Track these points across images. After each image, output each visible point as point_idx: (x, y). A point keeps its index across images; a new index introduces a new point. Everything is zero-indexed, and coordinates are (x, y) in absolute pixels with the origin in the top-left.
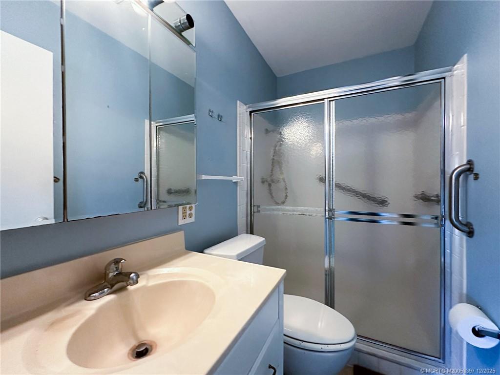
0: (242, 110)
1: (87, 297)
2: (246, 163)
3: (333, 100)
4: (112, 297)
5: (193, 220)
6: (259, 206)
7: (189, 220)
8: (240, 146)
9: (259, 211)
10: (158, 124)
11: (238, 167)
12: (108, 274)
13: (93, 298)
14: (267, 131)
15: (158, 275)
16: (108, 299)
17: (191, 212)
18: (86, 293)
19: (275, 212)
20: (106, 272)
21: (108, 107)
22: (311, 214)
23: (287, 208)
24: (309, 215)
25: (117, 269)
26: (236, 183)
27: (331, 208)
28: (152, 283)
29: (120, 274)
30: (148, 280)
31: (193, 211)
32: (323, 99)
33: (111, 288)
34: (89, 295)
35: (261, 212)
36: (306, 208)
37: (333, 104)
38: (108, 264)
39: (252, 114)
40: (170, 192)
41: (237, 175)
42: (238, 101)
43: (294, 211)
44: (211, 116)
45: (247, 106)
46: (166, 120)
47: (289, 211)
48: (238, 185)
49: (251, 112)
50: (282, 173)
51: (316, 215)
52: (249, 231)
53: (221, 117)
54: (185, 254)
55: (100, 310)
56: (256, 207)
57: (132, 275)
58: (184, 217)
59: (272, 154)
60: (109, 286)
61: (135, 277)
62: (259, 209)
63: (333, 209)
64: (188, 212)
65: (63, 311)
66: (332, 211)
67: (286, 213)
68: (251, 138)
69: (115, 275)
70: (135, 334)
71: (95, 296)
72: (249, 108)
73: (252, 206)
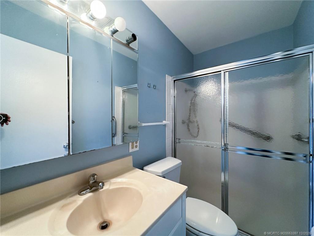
0: (169, 80)
1: (80, 193)
2: (172, 112)
3: (227, 72)
4: (91, 194)
5: (138, 149)
6: (179, 139)
7: (135, 149)
8: (168, 103)
9: (180, 142)
10: (124, 89)
11: (166, 115)
12: (90, 182)
13: (82, 194)
14: (186, 91)
15: (116, 183)
16: (89, 195)
17: (137, 144)
18: (79, 191)
19: (190, 144)
20: (89, 180)
21: (98, 82)
22: (212, 146)
23: (197, 141)
24: (211, 147)
25: (94, 179)
26: (165, 125)
27: (226, 143)
28: (112, 187)
29: (95, 182)
30: (110, 185)
31: (138, 144)
32: (220, 71)
33: (91, 189)
34: (81, 192)
35: (181, 143)
36: (209, 142)
37: (227, 74)
38: (89, 177)
39: (176, 81)
40: (130, 128)
41: (165, 120)
42: (166, 75)
43: (202, 143)
44: (149, 87)
45: (173, 77)
46: (128, 86)
47: (199, 143)
48: (166, 126)
49: (174, 81)
50: (196, 117)
51: (216, 147)
52: (173, 156)
53: (156, 86)
54: (133, 169)
55: (85, 201)
56: (178, 140)
57: (100, 184)
58: (133, 148)
59: (189, 105)
60: (90, 188)
61: (101, 185)
62: (180, 141)
63: (227, 144)
64: (135, 145)
65: (68, 199)
66: (226, 146)
67: (197, 144)
68: (174, 97)
69: (93, 183)
70: (102, 216)
71: (83, 193)
72: (173, 78)
73: (176, 139)
